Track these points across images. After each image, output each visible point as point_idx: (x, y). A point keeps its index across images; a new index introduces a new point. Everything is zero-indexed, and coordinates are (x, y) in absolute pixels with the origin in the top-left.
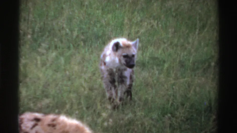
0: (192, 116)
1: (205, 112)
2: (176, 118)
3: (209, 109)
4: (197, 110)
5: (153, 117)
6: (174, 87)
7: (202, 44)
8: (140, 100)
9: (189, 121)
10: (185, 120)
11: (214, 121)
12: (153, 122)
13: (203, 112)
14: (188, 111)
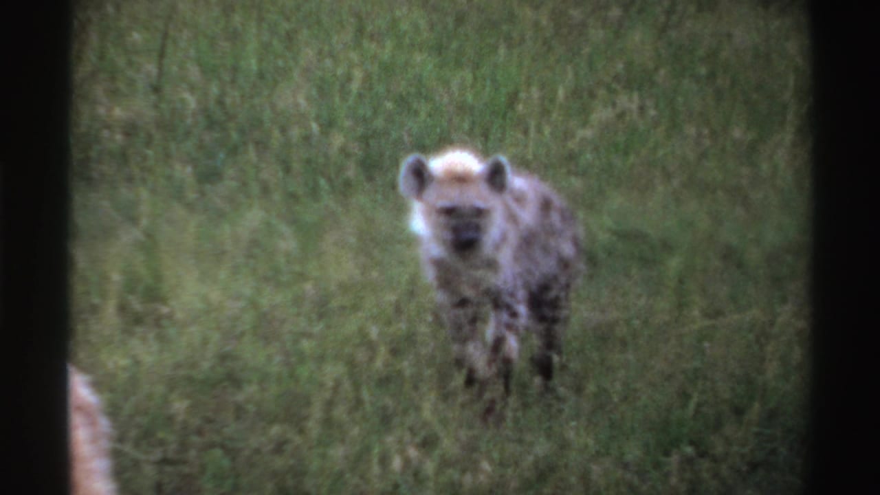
0: (773, 452)
2: (715, 460)
4: (789, 431)
5: (629, 457)
6: (706, 345)
9: (761, 472)
10: (745, 468)
12: (628, 476)
14: (758, 434)
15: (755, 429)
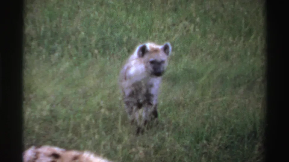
0: (233, 143)
1: (248, 138)
3: (253, 135)
4: (238, 136)
6: (211, 107)
7: (249, 53)
8: (169, 122)
9: (229, 149)
10: (223, 147)
11: (260, 149)
13: (246, 139)
14: (227, 137)
15: (227, 135)
